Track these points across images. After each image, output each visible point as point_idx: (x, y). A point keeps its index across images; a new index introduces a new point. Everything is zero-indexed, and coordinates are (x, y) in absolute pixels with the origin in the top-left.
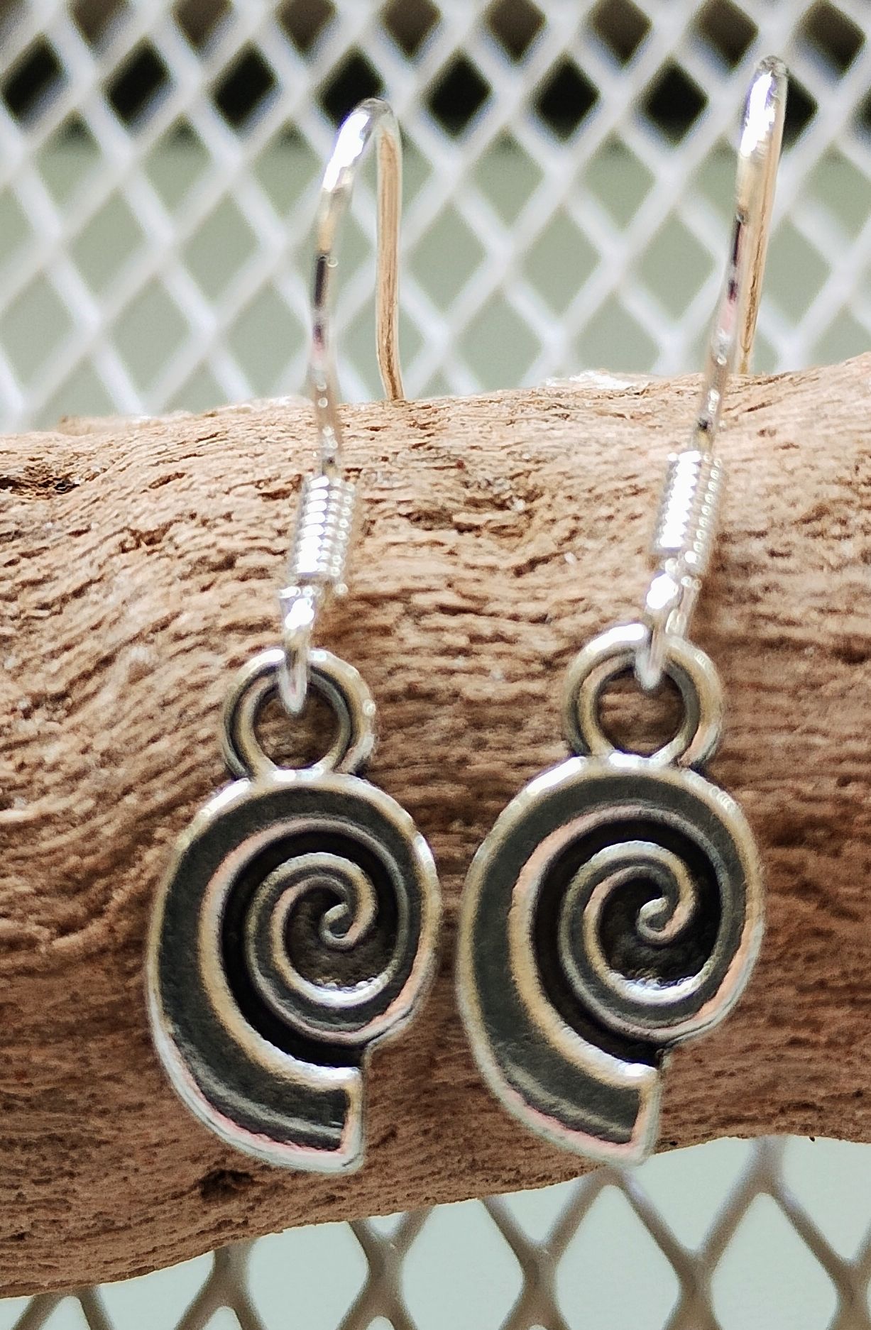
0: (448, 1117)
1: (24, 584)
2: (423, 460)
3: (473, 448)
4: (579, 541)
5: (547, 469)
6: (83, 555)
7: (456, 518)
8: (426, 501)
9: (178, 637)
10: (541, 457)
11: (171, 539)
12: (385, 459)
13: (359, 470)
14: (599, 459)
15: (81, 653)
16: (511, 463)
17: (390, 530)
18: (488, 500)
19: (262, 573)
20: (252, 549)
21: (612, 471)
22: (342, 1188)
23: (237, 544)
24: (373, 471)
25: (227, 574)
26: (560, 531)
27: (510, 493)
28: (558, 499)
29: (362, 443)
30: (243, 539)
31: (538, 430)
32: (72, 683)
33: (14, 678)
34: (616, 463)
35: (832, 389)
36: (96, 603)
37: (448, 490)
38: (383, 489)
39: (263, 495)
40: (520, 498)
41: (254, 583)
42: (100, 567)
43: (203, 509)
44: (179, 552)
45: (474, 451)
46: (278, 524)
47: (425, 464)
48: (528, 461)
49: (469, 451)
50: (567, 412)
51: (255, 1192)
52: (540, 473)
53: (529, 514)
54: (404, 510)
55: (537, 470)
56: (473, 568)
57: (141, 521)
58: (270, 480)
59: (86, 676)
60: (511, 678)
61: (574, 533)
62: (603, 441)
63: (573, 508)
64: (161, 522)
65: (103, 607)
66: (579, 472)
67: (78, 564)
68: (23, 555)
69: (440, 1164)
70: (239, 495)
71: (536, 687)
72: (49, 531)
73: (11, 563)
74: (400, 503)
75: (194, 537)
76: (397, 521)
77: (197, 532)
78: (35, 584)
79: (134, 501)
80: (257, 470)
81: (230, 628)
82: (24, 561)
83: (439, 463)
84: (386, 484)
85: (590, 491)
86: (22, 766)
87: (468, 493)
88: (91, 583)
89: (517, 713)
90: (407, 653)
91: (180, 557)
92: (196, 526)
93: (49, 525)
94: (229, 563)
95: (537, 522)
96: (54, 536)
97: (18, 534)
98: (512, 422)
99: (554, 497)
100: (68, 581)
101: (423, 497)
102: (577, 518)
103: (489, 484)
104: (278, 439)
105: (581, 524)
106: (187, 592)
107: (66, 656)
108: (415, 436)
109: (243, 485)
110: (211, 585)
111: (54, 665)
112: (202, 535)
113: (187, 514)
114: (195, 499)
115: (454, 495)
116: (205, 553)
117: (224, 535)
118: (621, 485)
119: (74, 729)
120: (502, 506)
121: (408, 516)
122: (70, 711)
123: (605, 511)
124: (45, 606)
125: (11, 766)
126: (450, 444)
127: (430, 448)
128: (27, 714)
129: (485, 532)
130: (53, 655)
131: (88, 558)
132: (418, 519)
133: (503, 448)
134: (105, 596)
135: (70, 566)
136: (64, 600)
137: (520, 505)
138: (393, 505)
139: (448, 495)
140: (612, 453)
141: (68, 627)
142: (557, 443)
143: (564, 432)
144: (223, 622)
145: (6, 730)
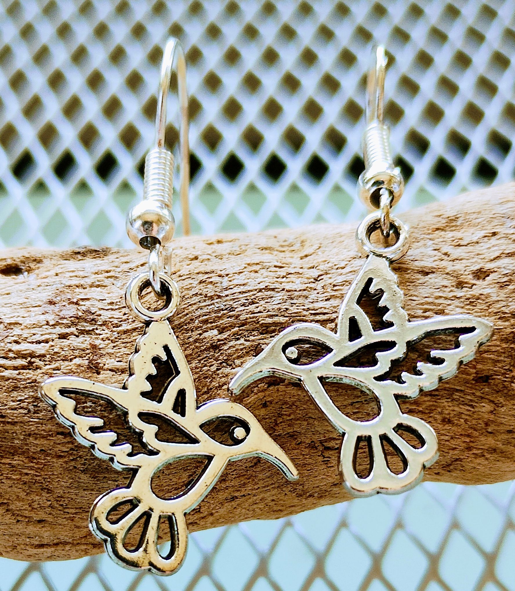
4: (322, 249)
9: (180, 276)
18: (286, 245)
25: (196, 261)
28: (313, 241)
53: (302, 246)
54: (257, 247)
61: (320, 247)
71: (312, 285)
85: (324, 238)
86: (125, 314)
90: (264, 278)
94: (196, 258)
95: (306, 247)
99: (311, 240)
102: (320, 244)
105: (322, 245)
106: (182, 266)
110: (191, 263)
117: (193, 251)
125: (122, 314)
145: (118, 303)
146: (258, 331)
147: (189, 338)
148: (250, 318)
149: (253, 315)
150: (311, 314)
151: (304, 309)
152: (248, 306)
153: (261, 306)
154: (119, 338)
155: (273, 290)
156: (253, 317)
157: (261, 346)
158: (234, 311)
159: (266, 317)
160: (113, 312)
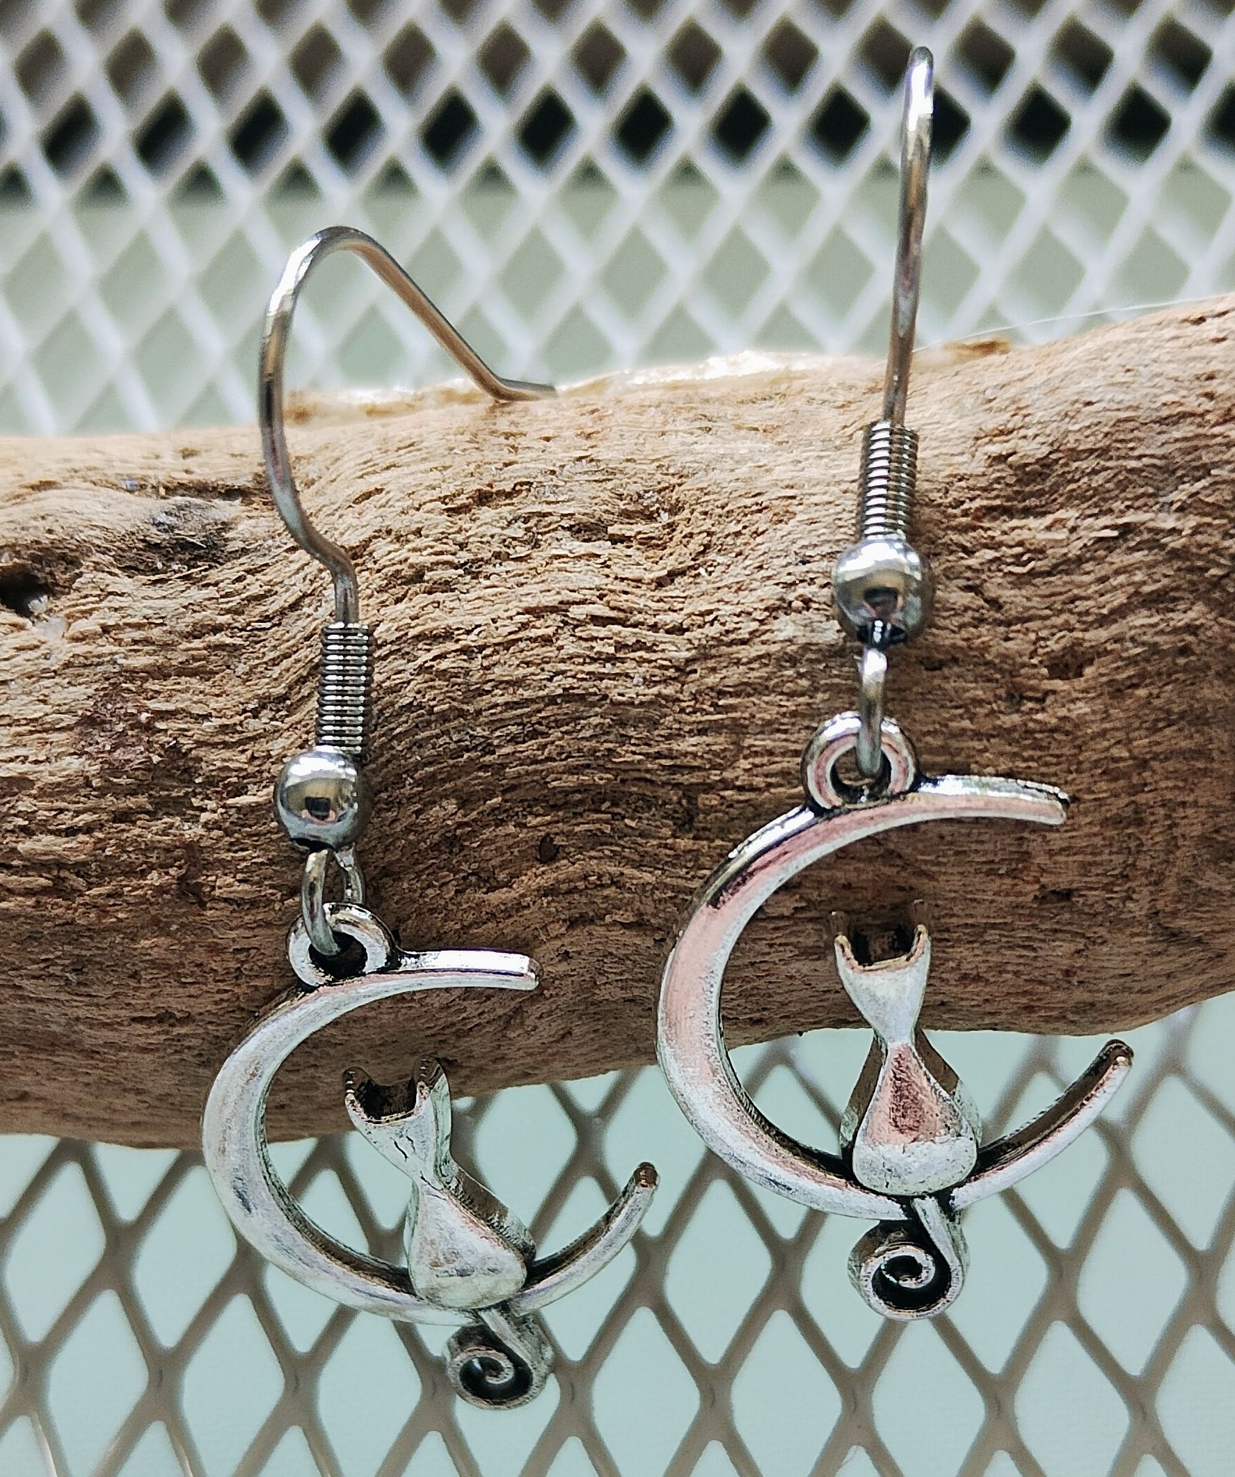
0: (612, 1020)
1: (250, 599)
2: (586, 473)
3: (628, 460)
4: (712, 556)
5: (689, 484)
6: (297, 572)
7: (611, 530)
8: (584, 514)
10: (685, 472)
11: (371, 554)
12: (553, 472)
13: (530, 484)
14: (733, 476)
15: (298, 661)
16: (659, 477)
17: (555, 544)
18: (637, 512)
19: (447, 586)
20: (437, 563)
21: (742, 488)
22: (534, 1068)
23: (425, 559)
24: (541, 484)
25: (416, 588)
26: (695, 546)
27: (657, 505)
28: (696, 514)
29: (534, 455)
30: (430, 554)
31: (683, 444)
32: (290, 688)
33: (245, 682)
34: (745, 481)
35: (934, 408)
36: (309, 616)
37: (605, 502)
38: (549, 503)
39: (448, 510)
40: (665, 510)
41: (439, 596)
42: (312, 582)
43: (397, 524)
44: (377, 567)
45: (629, 464)
46: (460, 538)
47: (586, 477)
48: (673, 475)
49: (625, 464)
50: (710, 425)
51: (464, 1072)
52: (682, 488)
53: (671, 527)
54: (565, 523)
55: (680, 485)
56: (622, 580)
57: (345, 537)
58: (454, 495)
59: (302, 680)
60: (648, 682)
61: (707, 547)
62: (736, 458)
63: (707, 524)
64: (361, 538)
65: (315, 619)
66: (714, 488)
67: (293, 580)
68: (248, 571)
69: (609, 1051)
70: (428, 512)
71: (669, 690)
72: (269, 549)
73: (239, 579)
74: (563, 515)
75: (390, 552)
76: (560, 534)
77: (392, 547)
78: (259, 598)
79: (341, 517)
80: (444, 486)
81: (418, 638)
82: (250, 578)
83: (598, 476)
84: (552, 498)
85: (723, 508)
86: (253, 758)
87: (622, 505)
88: (305, 596)
89: (654, 713)
90: (563, 661)
91: (379, 571)
92: (391, 542)
93: (270, 542)
94: (418, 577)
95: (677, 536)
96: (275, 551)
97: (244, 551)
98: (663, 434)
99: (692, 513)
100: (285, 596)
101: (583, 511)
102: (710, 534)
103: (640, 496)
104: (464, 450)
105: (714, 539)
106: (383, 604)
107: (286, 663)
108: (580, 448)
109: (431, 501)
110: (404, 596)
111: (276, 672)
112: (396, 551)
113: (384, 530)
114: (390, 516)
115: (609, 508)
116: (399, 567)
117: (414, 550)
118: (749, 502)
119: (293, 727)
120: (651, 517)
121: (570, 528)
122: (291, 711)
123: (733, 528)
124: (267, 618)
125: (244, 758)
126: (609, 457)
127: (592, 460)
128: (256, 714)
129: (634, 543)
130: (275, 662)
131: (302, 574)
132: (579, 531)
133: (653, 461)
134: (316, 610)
135: (286, 582)
136: (282, 612)
137: (665, 518)
138: (556, 518)
139: (604, 507)
140: (743, 471)
141: (285, 638)
142: (698, 458)
143: (707, 447)
144: (412, 633)
145: (239, 728)
146: (547, 802)
147: (393, 822)
148: (527, 773)
149: (533, 767)
150: (664, 767)
151: (647, 755)
152: (524, 742)
153: (553, 742)
154: (241, 822)
155: (582, 698)
156: (535, 772)
157: (552, 840)
158: (494, 753)
159: (564, 773)
160: (227, 754)
